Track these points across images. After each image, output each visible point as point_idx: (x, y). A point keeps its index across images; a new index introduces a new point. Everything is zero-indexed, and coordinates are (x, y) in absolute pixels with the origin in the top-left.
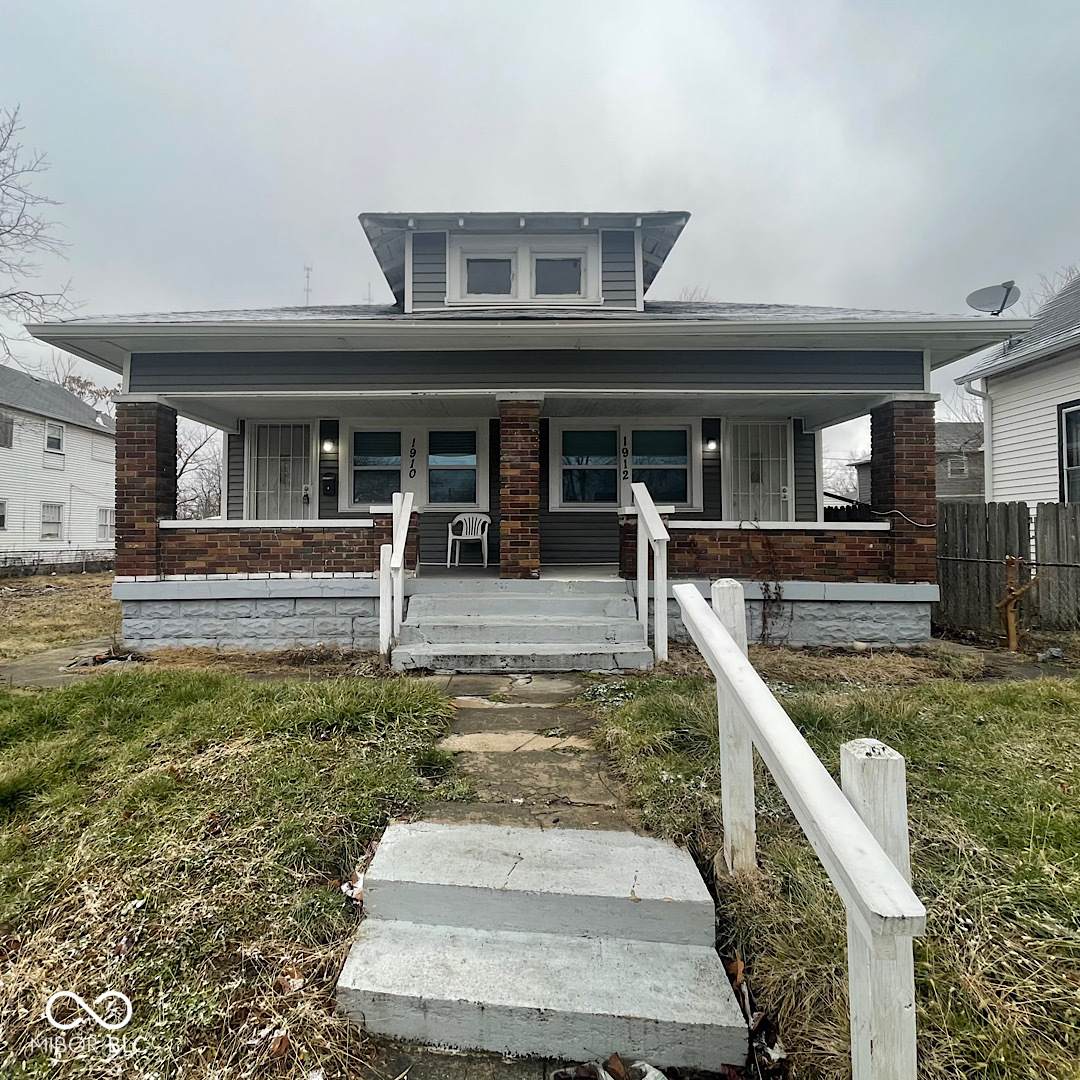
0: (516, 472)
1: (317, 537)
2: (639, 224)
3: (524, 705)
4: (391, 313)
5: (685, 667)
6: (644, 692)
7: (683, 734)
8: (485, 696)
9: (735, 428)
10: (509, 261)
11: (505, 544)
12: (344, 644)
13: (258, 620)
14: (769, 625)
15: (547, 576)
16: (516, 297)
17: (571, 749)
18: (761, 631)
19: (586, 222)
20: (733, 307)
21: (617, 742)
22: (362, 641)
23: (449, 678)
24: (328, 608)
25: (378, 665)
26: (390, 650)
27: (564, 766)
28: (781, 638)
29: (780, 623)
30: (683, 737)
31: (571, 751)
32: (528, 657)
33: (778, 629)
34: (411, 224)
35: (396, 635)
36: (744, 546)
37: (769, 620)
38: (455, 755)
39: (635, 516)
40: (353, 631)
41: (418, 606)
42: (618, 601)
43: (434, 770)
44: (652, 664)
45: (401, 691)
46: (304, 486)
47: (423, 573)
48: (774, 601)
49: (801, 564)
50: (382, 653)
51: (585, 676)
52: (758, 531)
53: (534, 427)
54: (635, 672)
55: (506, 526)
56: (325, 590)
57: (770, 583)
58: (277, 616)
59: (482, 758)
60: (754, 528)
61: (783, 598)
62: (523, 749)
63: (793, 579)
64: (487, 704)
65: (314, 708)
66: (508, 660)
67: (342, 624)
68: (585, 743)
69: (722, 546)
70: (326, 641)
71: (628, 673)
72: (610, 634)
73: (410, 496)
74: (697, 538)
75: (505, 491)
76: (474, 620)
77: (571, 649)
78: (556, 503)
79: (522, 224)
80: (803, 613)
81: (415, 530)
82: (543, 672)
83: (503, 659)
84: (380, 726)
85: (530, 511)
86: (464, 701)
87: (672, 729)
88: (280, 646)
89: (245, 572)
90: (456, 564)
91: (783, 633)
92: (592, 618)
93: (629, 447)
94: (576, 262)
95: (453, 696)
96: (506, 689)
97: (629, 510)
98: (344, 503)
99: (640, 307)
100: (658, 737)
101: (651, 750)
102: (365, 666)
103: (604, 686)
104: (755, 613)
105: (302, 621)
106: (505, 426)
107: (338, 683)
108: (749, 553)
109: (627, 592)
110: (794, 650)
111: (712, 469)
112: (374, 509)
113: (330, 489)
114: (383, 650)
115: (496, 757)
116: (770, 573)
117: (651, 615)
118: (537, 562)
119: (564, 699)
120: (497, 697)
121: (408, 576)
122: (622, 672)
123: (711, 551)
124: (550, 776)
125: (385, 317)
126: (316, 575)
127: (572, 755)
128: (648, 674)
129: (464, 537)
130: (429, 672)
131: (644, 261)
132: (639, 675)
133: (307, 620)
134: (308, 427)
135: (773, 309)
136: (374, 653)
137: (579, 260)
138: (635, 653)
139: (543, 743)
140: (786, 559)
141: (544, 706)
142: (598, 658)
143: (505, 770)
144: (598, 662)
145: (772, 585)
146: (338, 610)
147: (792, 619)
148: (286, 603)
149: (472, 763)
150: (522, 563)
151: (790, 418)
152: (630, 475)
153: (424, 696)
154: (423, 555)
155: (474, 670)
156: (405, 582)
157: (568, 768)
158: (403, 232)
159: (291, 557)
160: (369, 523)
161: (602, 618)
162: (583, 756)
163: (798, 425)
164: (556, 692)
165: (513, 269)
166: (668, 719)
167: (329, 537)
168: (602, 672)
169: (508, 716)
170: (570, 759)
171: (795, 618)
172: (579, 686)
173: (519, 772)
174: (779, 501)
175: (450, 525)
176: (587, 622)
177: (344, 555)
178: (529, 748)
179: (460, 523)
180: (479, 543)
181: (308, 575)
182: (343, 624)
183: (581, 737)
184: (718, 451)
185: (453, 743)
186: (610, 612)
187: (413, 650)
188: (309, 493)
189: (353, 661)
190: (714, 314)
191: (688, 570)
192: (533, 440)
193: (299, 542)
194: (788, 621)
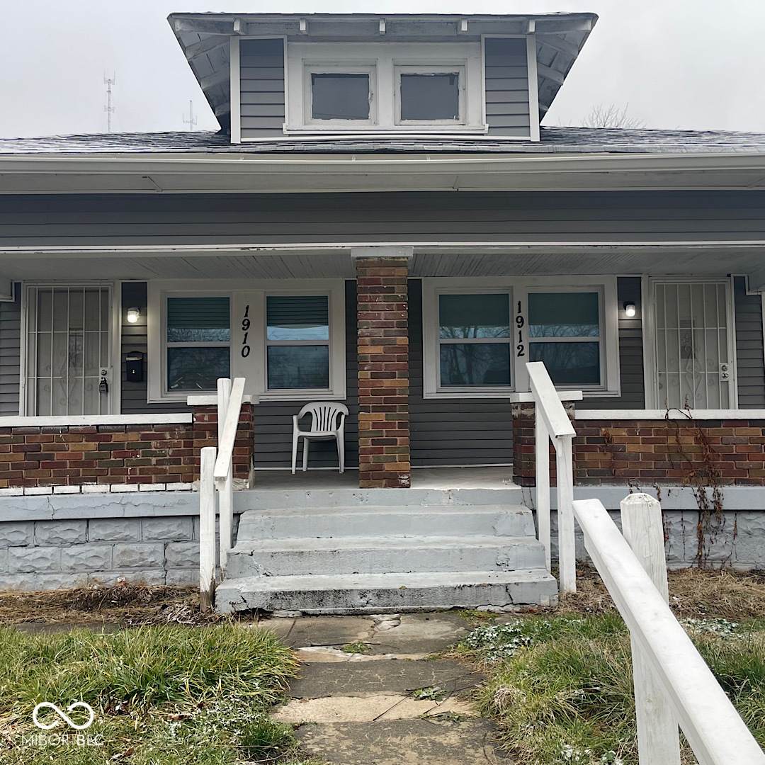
0: (379, 350)
1: (117, 437)
2: (532, 29)
3: (389, 656)
4: (214, 143)
5: (599, 600)
6: (544, 635)
7: (592, 694)
8: (338, 645)
9: (660, 288)
10: (367, 76)
11: (365, 443)
12: (153, 579)
13: (37, 549)
14: (707, 543)
15: (421, 483)
16: (376, 124)
17: (448, 717)
18: (696, 551)
19: (464, 27)
20: (654, 135)
21: (509, 705)
22: (178, 574)
23: (290, 623)
24: (132, 531)
25: (199, 607)
26: (214, 586)
27: (438, 739)
28: (723, 560)
29: (722, 540)
30: (593, 697)
31: (449, 719)
32: (395, 592)
33: (718, 548)
34: (237, 28)
35: (222, 565)
36: (671, 440)
37: (706, 537)
38: (296, 728)
39: (531, 405)
40: (166, 562)
41: (251, 526)
42: (513, 515)
43: (267, 751)
44: (556, 597)
45: (226, 643)
46: (101, 370)
47: (260, 482)
48: (712, 512)
49: (746, 463)
50: (203, 589)
51: (469, 615)
52: (690, 421)
53: (401, 292)
54: (535, 608)
55: (367, 420)
56: (127, 508)
57: (707, 488)
58: (64, 543)
59: (331, 731)
60: (685, 418)
61: (724, 507)
62: (385, 717)
63: (736, 482)
64: (340, 656)
65: (107, 670)
66: (369, 596)
67: (151, 551)
68: (467, 707)
69: (645, 442)
70: (129, 576)
71: (526, 610)
72: (502, 558)
73: (240, 382)
74: (612, 431)
75: (364, 375)
76: (324, 544)
77: (450, 579)
78: (432, 387)
79: (382, 28)
80: (750, 527)
81: (249, 427)
82: (415, 611)
83: (363, 594)
84: (196, 691)
85: (399, 400)
86: (310, 652)
87: (579, 687)
88: (67, 583)
89: (19, 485)
90: (304, 469)
91: (725, 553)
92: (479, 538)
93: (525, 314)
94: (453, 78)
95: (295, 646)
96: (366, 635)
97: (523, 398)
98: (155, 391)
99: (535, 136)
100: (561, 697)
101: (552, 715)
102: (180, 609)
103: (492, 628)
104: (688, 528)
105: (97, 549)
106: (365, 290)
107: (142, 634)
108: (679, 450)
109: (524, 503)
110: (740, 575)
111: (631, 342)
112: (194, 399)
113: (135, 373)
114: (205, 586)
115: (352, 730)
116: (707, 475)
117: (554, 532)
118: (406, 466)
119: (440, 646)
120: (354, 646)
121: (239, 487)
122: (518, 609)
123: (630, 448)
124: (421, 754)
125: (205, 149)
126: (116, 487)
127: (449, 724)
128: (551, 611)
129: (315, 432)
130: (264, 614)
131: (539, 76)
132: (540, 612)
133: (104, 549)
134: (105, 291)
135: (705, 137)
136: (193, 589)
137: (457, 75)
138: (535, 583)
139: (411, 709)
140: (726, 457)
141: (414, 657)
142: (486, 590)
143: (361, 747)
144: (486, 596)
145: (709, 491)
146: (146, 534)
147: (736, 535)
148: (76, 526)
149: (317, 738)
150: (387, 467)
151: (729, 275)
152: (526, 351)
153: (256, 649)
154: (257, 457)
155: (325, 610)
156: (236, 496)
157: (445, 743)
158: (228, 39)
159: (83, 465)
160: (186, 418)
161: (491, 538)
162: (464, 725)
163: (740, 285)
164: (432, 637)
165: (371, 87)
166: (573, 674)
167: (133, 437)
168: (492, 608)
169: (367, 672)
170: (447, 729)
171: (739, 533)
172: (461, 629)
173: (378, 750)
174: (718, 381)
175: (295, 418)
176: (472, 544)
177: (154, 460)
178: (393, 716)
179: (309, 414)
180: (332, 441)
181: (105, 488)
182: (152, 553)
183: (462, 698)
184: (638, 319)
185: (294, 712)
186: (500, 530)
187: (244, 585)
188: (109, 378)
189: (166, 602)
190: (629, 145)
191: (601, 473)
192: (400, 308)
193: (93, 445)
194: (730, 538)
